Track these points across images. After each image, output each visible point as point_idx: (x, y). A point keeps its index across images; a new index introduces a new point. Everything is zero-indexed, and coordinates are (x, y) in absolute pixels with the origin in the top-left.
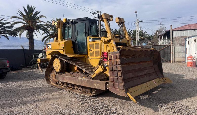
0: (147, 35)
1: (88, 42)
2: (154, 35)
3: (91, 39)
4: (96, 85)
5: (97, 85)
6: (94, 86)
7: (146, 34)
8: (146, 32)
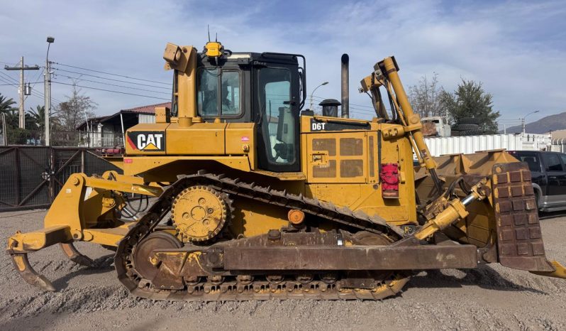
0: (13, 110)
1: (303, 131)
2: (37, 116)
3: (323, 124)
4: (444, 258)
5: (448, 257)
6: (437, 262)
7: (13, 106)
8: (13, 101)
